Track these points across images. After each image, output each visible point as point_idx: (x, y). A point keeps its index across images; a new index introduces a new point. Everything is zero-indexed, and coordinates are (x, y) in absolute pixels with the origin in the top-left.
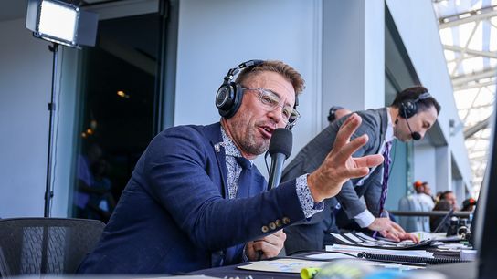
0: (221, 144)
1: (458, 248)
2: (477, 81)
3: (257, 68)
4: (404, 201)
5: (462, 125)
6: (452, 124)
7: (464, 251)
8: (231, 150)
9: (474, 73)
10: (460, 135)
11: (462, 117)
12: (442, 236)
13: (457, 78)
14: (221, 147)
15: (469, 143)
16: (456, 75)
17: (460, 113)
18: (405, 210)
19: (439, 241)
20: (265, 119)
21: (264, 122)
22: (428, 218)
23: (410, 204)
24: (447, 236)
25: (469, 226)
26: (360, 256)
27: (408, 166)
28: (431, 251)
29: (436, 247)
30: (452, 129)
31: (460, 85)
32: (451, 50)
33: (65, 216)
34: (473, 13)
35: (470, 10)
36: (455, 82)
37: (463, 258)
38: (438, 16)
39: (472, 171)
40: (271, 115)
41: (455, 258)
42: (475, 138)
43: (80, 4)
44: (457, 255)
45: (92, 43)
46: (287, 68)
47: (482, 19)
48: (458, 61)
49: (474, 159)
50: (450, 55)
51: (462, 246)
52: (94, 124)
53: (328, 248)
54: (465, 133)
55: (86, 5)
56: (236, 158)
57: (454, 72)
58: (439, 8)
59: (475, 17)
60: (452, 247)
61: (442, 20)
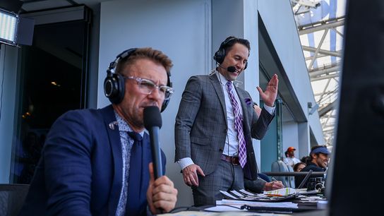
0: (115, 123)
1: (316, 200)
2: (327, 74)
3: (131, 57)
4: (276, 164)
5: (317, 106)
6: (310, 105)
7: (320, 202)
8: (124, 127)
9: (325, 68)
10: (316, 114)
11: (317, 100)
12: (304, 191)
13: (313, 71)
14: (115, 125)
15: (323, 120)
16: (312, 69)
17: (316, 97)
18: (276, 171)
19: (302, 194)
20: (146, 100)
21: (145, 103)
22: (294, 177)
23: (280, 167)
24: (307, 191)
25: (324, 182)
26: (242, 208)
27: (278, 138)
28: (295, 203)
29: (299, 199)
30: (310, 109)
31: (315, 77)
32: (308, 50)
33: (8, 182)
34: (323, 23)
35: (321, 21)
36: (311, 74)
37: (319, 207)
38: (298, 25)
39: (325, 140)
40: (151, 97)
41: (313, 207)
42: (327, 117)
43: (20, 11)
44: (315, 205)
45: (30, 43)
46: (156, 54)
47: (330, 28)
48: (313, 58)
49: (326, 131)
50: (307, 54)
51: (319, 198)
52: (32, 108)
53: (218, 202)
54: (319, 112)
55: (24, 12)
56: (128, 133)
57: (311, 66)
58: (299, 19)
59: (325, 26)
60: (311, 199)
61: (301, 28)
